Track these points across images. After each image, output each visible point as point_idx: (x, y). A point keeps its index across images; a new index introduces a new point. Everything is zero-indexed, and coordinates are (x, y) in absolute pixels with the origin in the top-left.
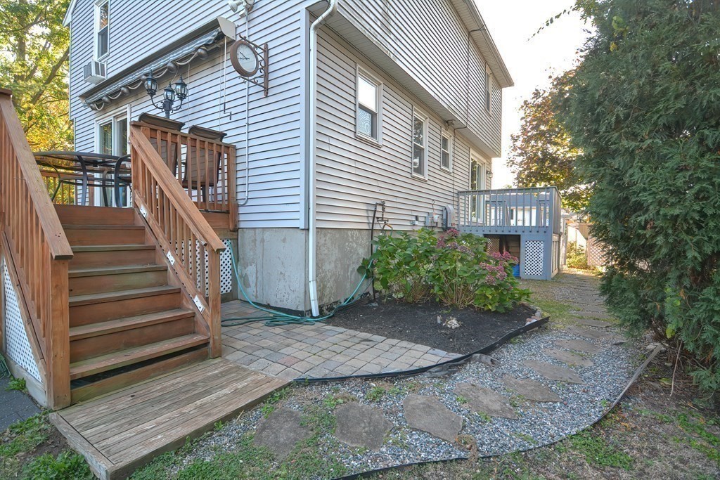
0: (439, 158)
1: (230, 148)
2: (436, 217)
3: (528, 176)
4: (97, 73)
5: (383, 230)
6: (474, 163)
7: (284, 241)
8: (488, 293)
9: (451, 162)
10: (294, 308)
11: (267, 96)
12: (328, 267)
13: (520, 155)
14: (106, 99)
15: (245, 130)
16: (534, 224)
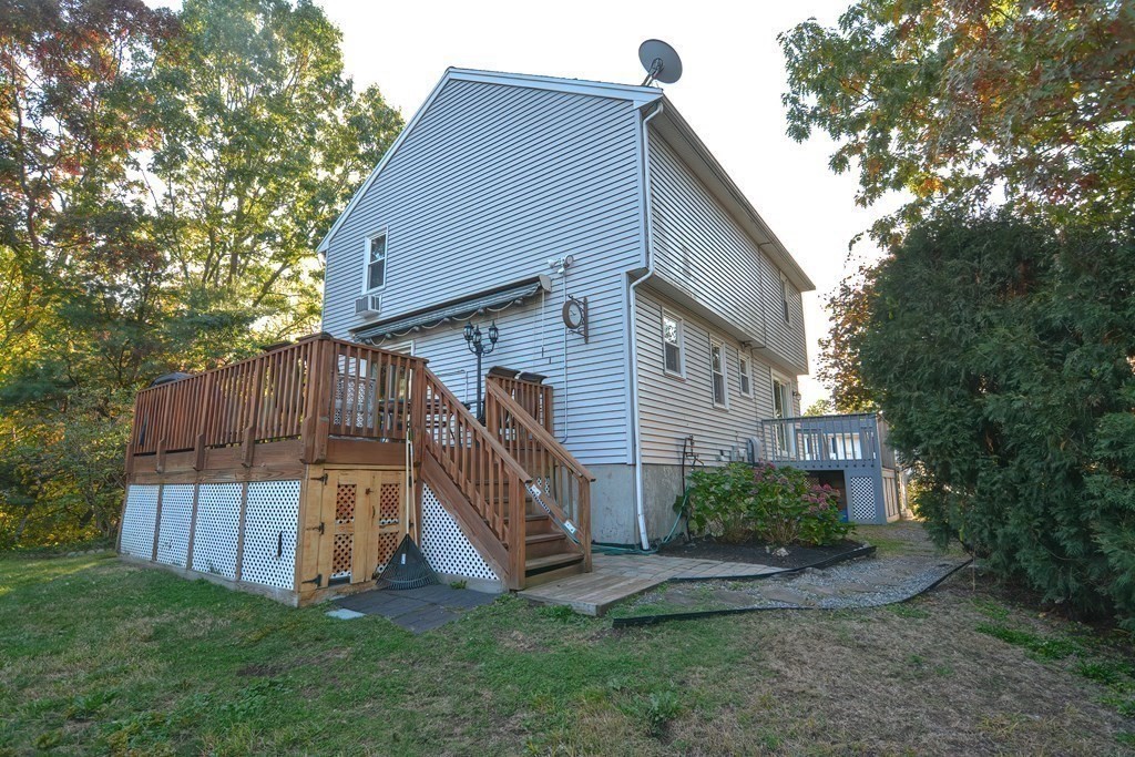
0: (738, 384)
1: (548, 389)
2: (742, 451)
3: (847, 393)
4: (373, 308)
5: (693, 466)
6: (776, 382)
7: (610, 476)
8: (813, 524)
9: (751, 387)
10: (623, 542)
11: (587, 343)
12: (650, 503)
13: (833, 366)
14: (389, 336)
15: (563, 372)
16: (859, 456)
